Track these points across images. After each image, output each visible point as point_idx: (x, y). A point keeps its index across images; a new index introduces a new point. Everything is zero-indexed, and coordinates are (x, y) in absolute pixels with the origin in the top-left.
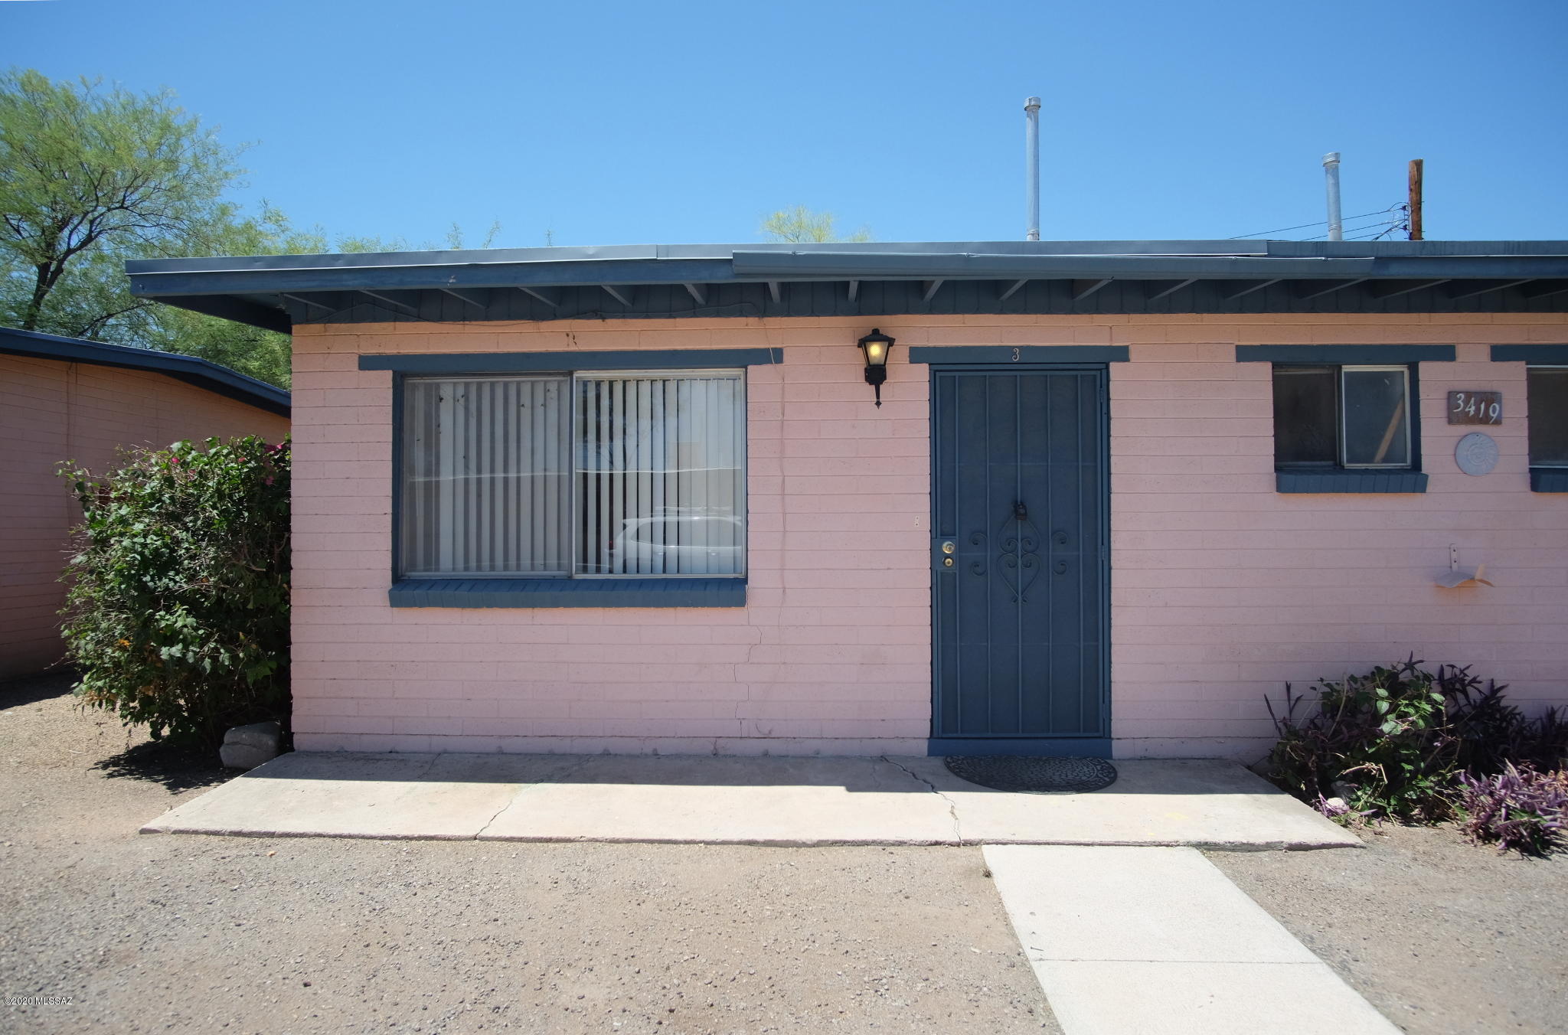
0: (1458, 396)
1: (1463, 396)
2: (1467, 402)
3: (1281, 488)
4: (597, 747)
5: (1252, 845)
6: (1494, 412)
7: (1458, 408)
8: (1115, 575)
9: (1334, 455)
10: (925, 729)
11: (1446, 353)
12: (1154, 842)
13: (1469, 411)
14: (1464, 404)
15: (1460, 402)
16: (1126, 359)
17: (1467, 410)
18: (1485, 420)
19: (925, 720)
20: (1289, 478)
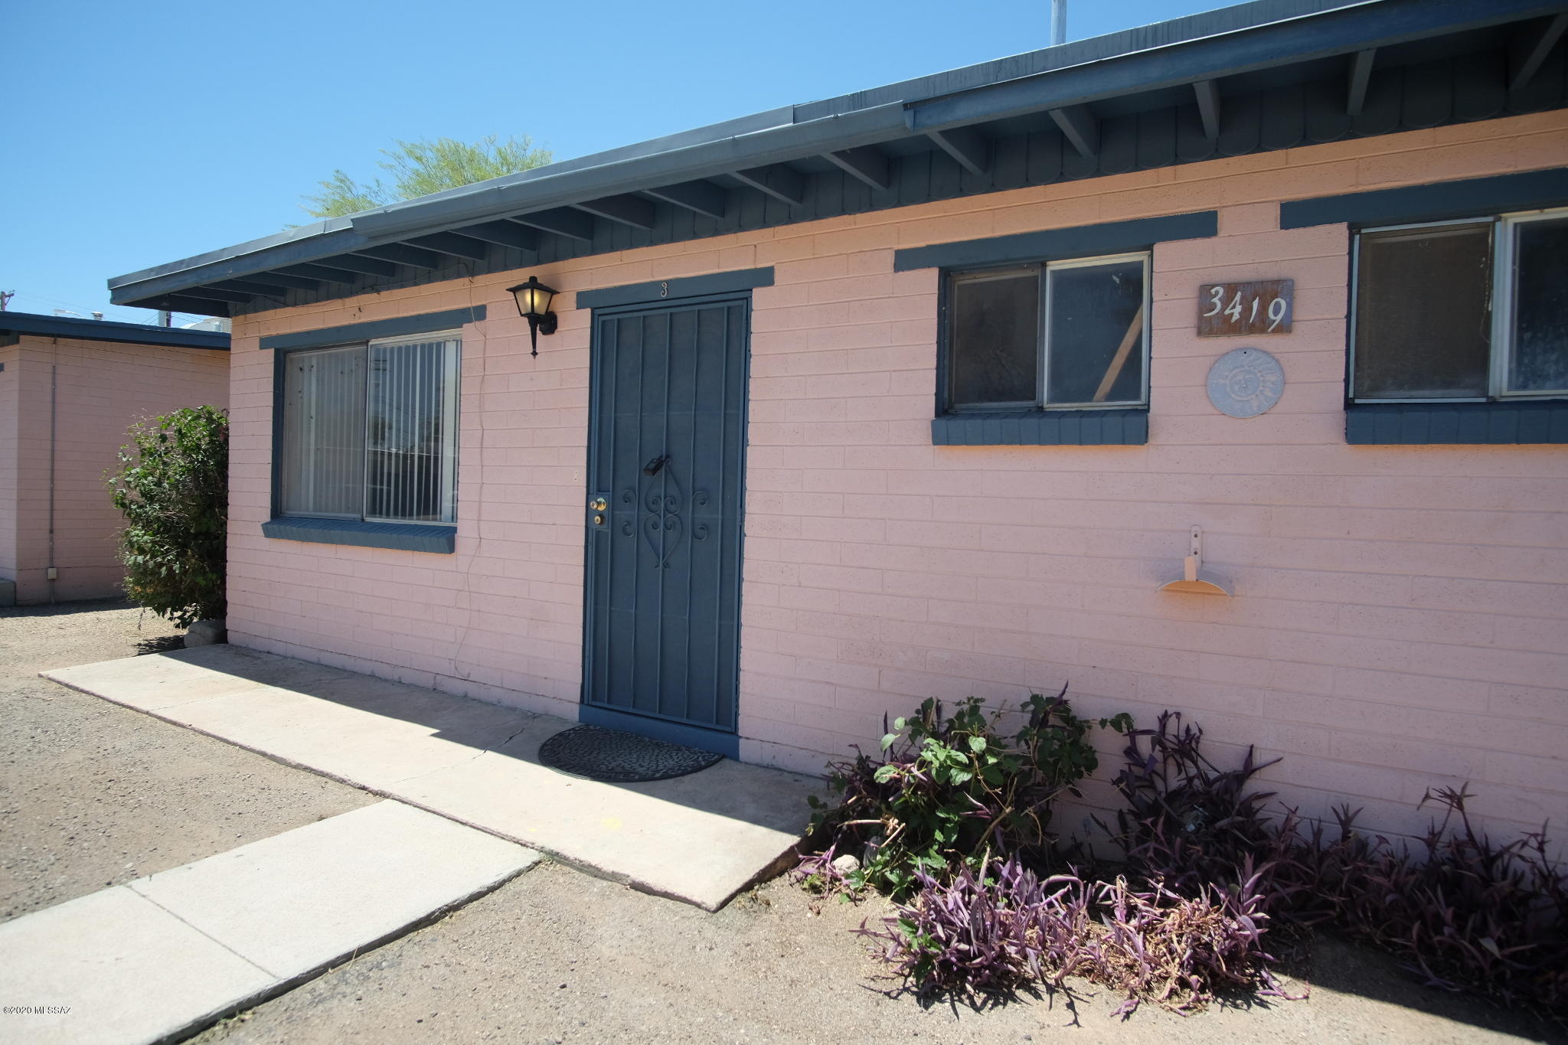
0: (1213, 291)
1: (1221, 290)
2: (1227, 300)
3: (940, 438)
4: (366, 668)
5: (599, 870)
6: (1276, 313)
7: (1213, 310)
8: (748, 543)
9: (1029, 391)
10: (576, 694)
11: (1203, 225)
12: (514, 838)
13: (1232, 314)
14: (1222, 303)
15: (1216, 300)
16: (771, 282)
17: (1227, 312)
18: (1261, 326)
19: (577, 683)
20: (955, 425)
